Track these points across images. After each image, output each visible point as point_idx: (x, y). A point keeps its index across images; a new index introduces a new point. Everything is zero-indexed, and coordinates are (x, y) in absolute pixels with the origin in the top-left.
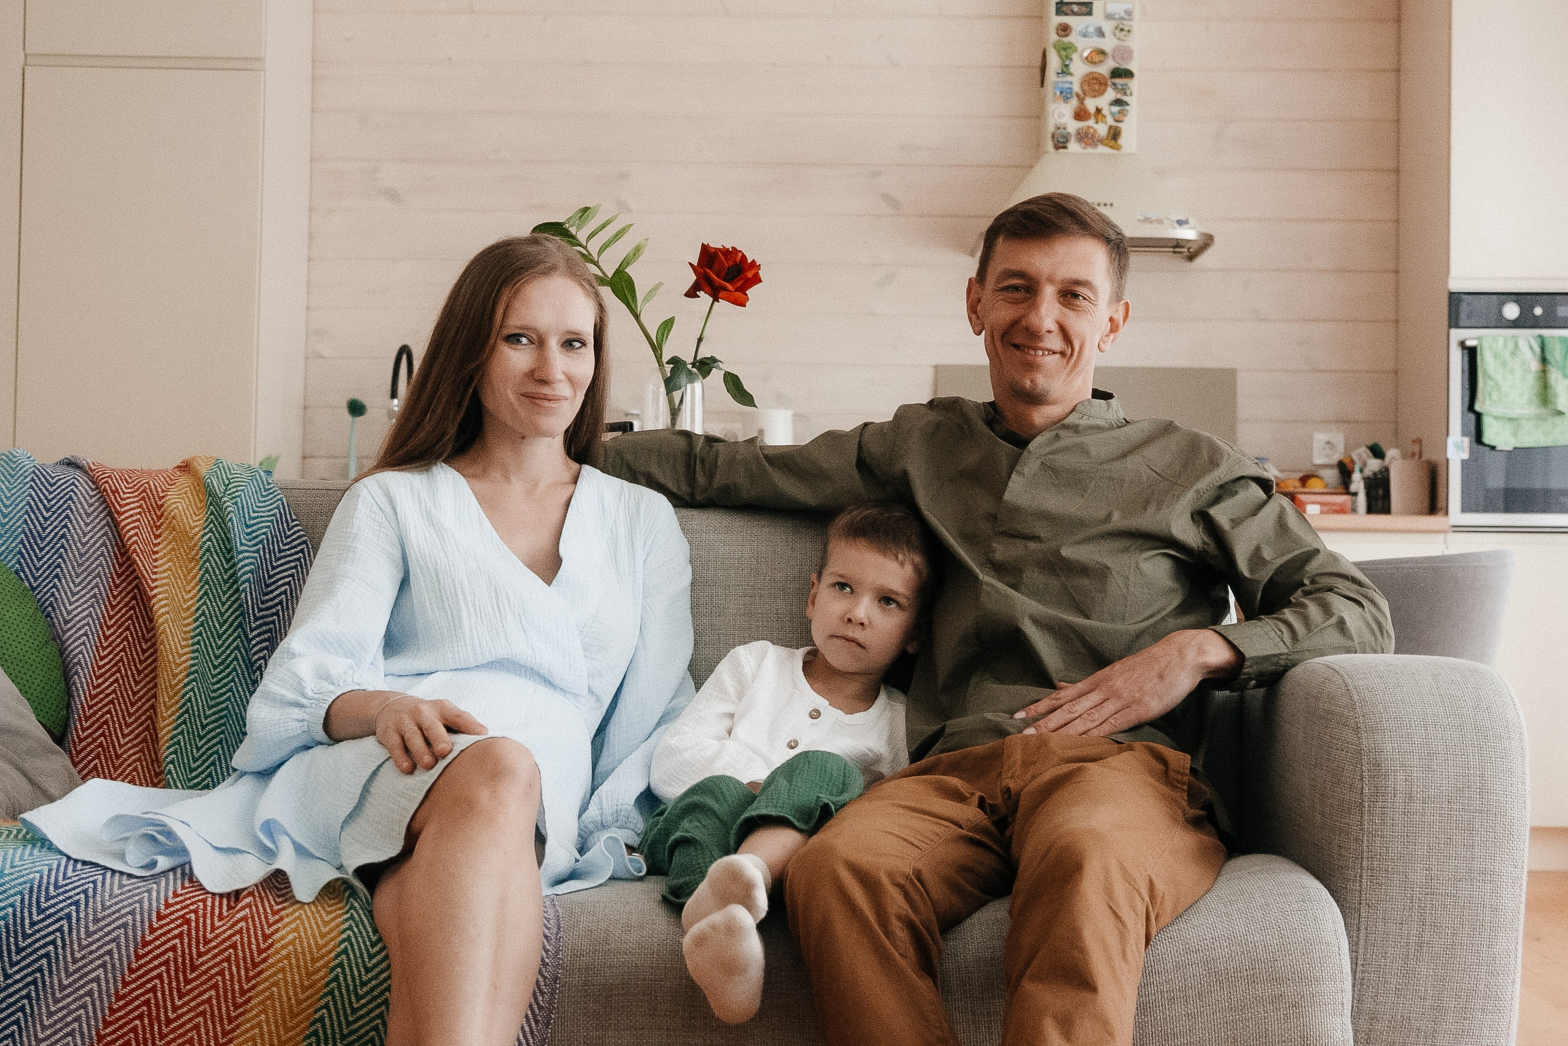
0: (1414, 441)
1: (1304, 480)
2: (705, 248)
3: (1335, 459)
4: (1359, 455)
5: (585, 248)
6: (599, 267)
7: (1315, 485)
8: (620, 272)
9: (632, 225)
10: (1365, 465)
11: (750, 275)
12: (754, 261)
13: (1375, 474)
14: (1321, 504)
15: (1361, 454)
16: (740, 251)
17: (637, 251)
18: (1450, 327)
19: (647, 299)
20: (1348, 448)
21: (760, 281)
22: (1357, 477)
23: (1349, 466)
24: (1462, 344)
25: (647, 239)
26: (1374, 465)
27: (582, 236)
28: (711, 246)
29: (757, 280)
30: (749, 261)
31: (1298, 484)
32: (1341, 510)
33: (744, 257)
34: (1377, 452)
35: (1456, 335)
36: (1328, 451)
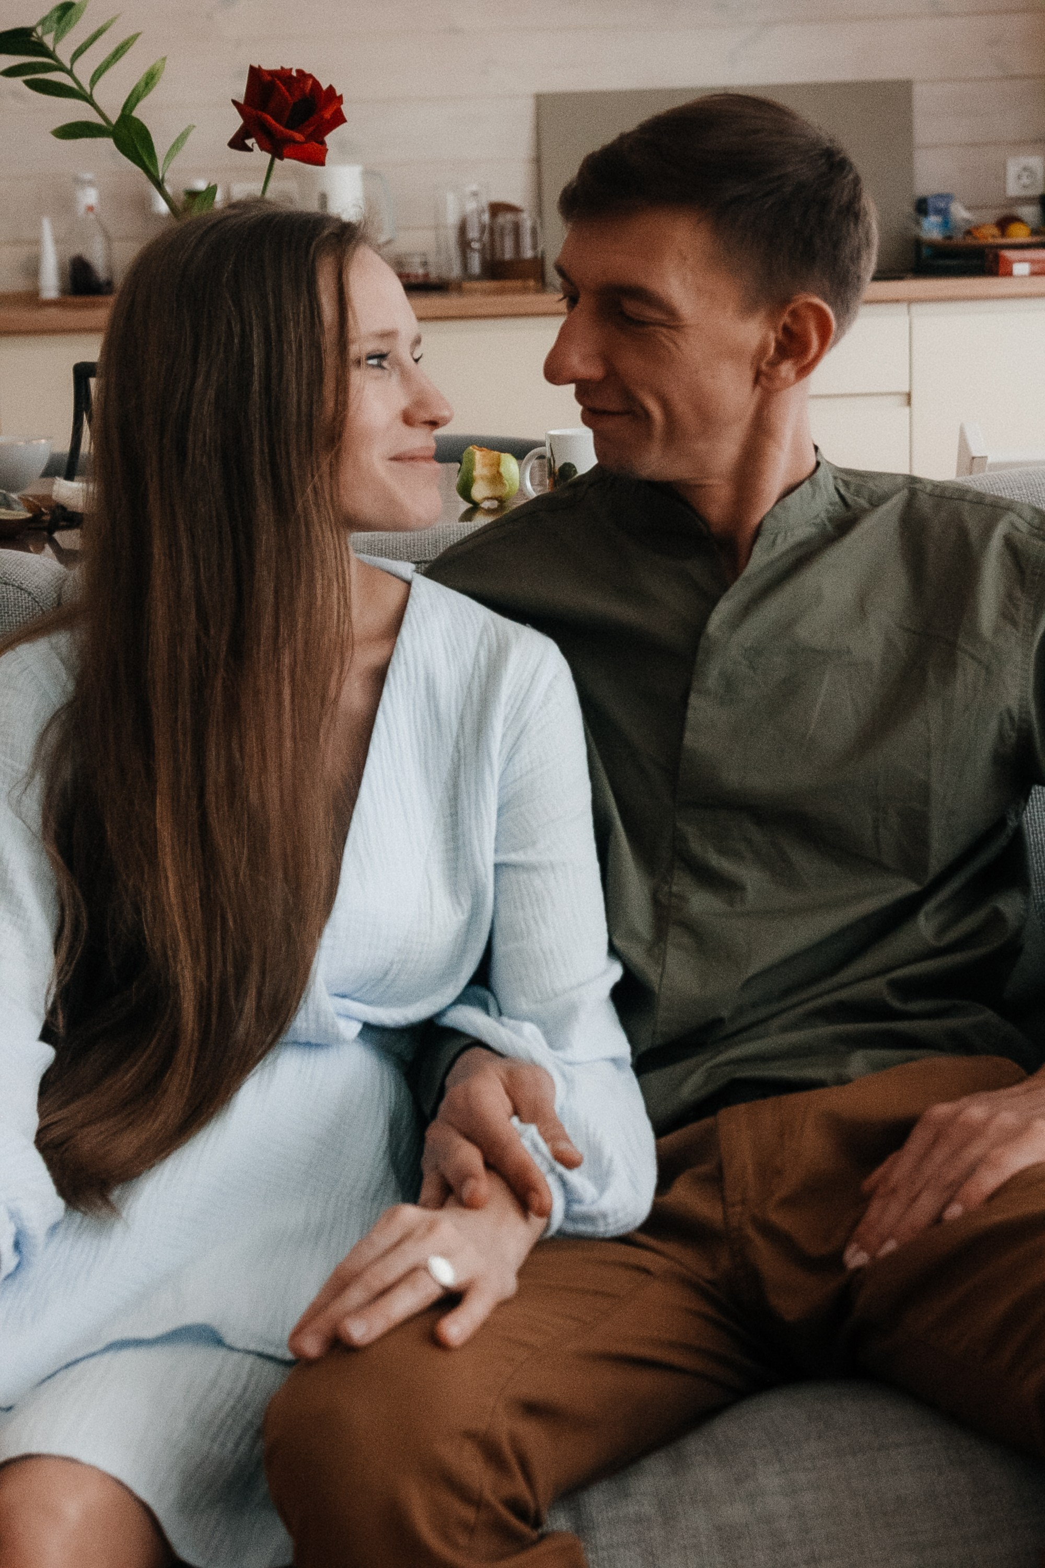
2: (255, 74)
5: (70, 73)
6: (93, 104)
7: (1020, 234)
8: (126, 117)
9: (138, 35)
11: (327, 115)
12: (331, 88)
14: (1032, 262)
16: (310, 76)
17: (150, 80)
19: (170, 155)
21: (344, 120)
25: (164, 59)
27: (64, 52)
28: (265, 67)
29: (339, 119)
30: (325, 87)
31: (995, 231)
33: (316, 84)
36: (1025, 180)
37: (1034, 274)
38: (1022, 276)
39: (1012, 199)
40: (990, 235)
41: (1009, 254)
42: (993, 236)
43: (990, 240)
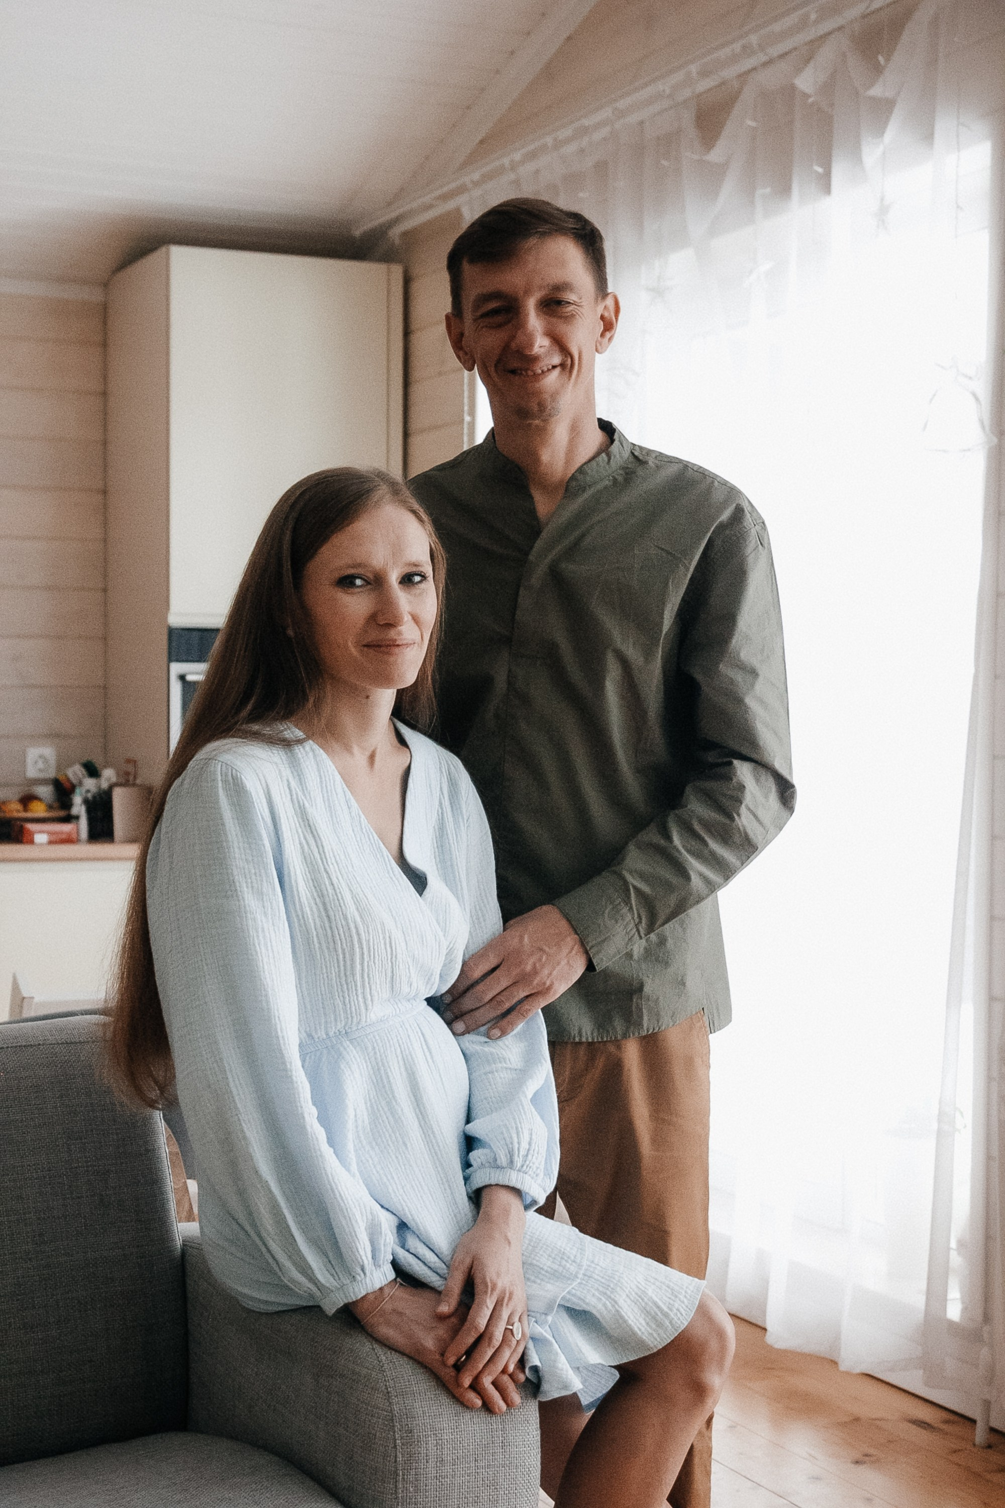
0: (128, 761)
1: (27, 800)
3: (51, 774)
4: (75, 774)
7: (39, 810)
10: (81, 783)
13: (94, 797)
14: (49, 833)
15: (75, 772)
18: (170, 660)
20: (61, 766)
22: (77, 800)
23: (67, 785)
24: (182, 678)
26: (90, 784)
31: (19, 807)
32: (68, 840)
34: (92, 771)
35: (176, 668)
36: (41, 765)
37: (51, 842)
38: (41, 845)
39: (30, 780)
40: (15, 810)
41: (31, 827)
42: (18, 811)
43: (16, 815)
